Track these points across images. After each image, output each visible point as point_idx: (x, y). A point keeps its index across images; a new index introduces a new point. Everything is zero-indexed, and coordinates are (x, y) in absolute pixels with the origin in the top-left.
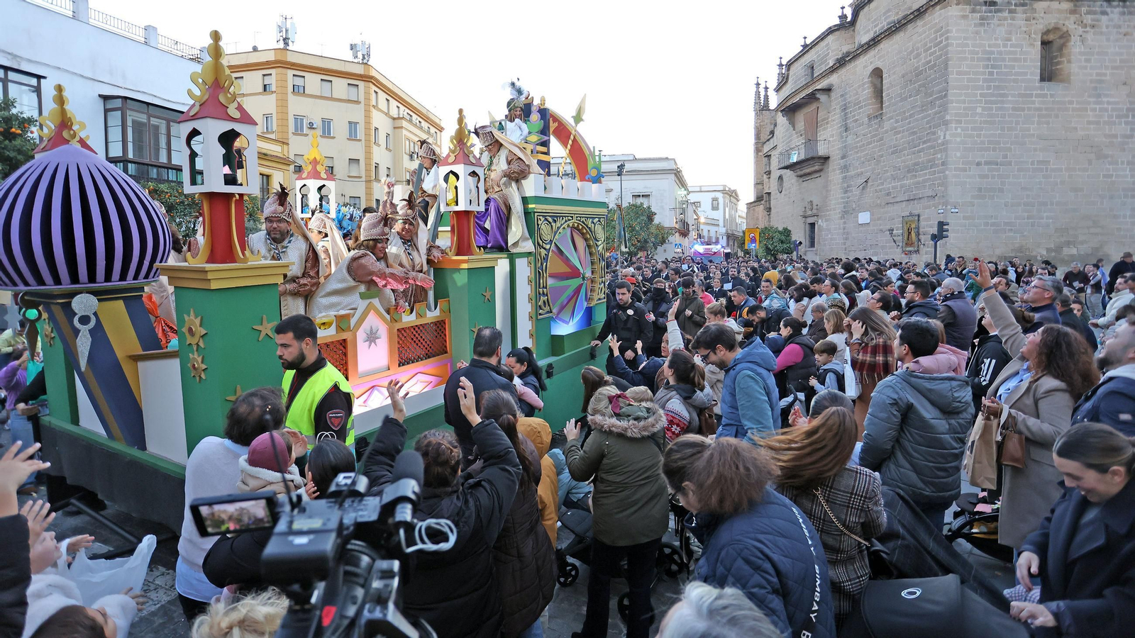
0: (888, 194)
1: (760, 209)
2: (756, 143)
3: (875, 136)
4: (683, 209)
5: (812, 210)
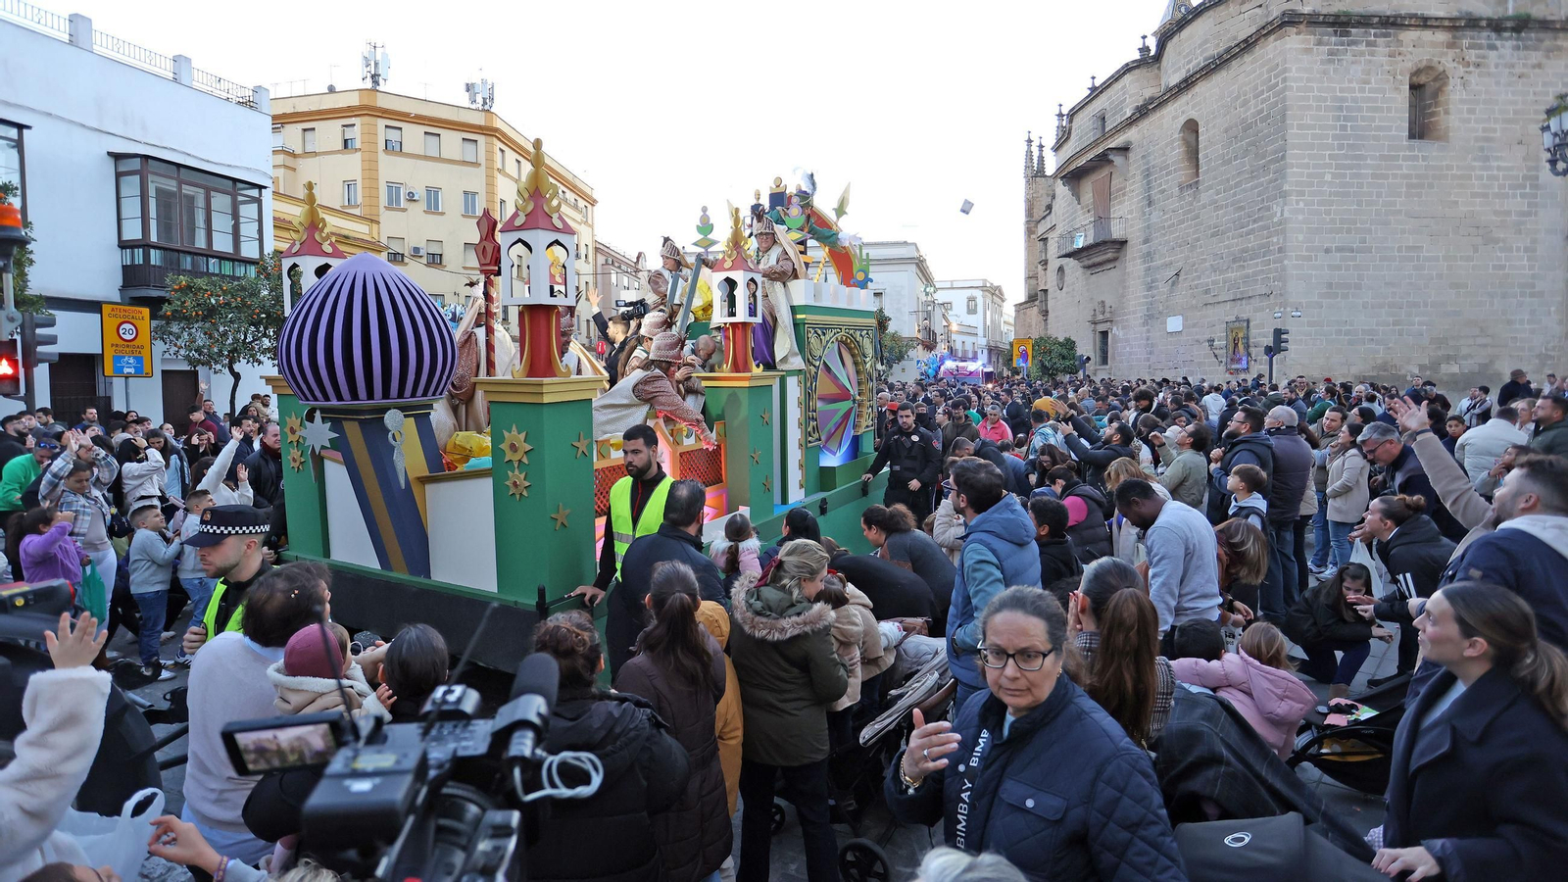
0: (1207, 292)
1: (1034, 312)
2: (1027, 222)
3: (1190, 211)
4: (928, 313)
5: (1103, 314)
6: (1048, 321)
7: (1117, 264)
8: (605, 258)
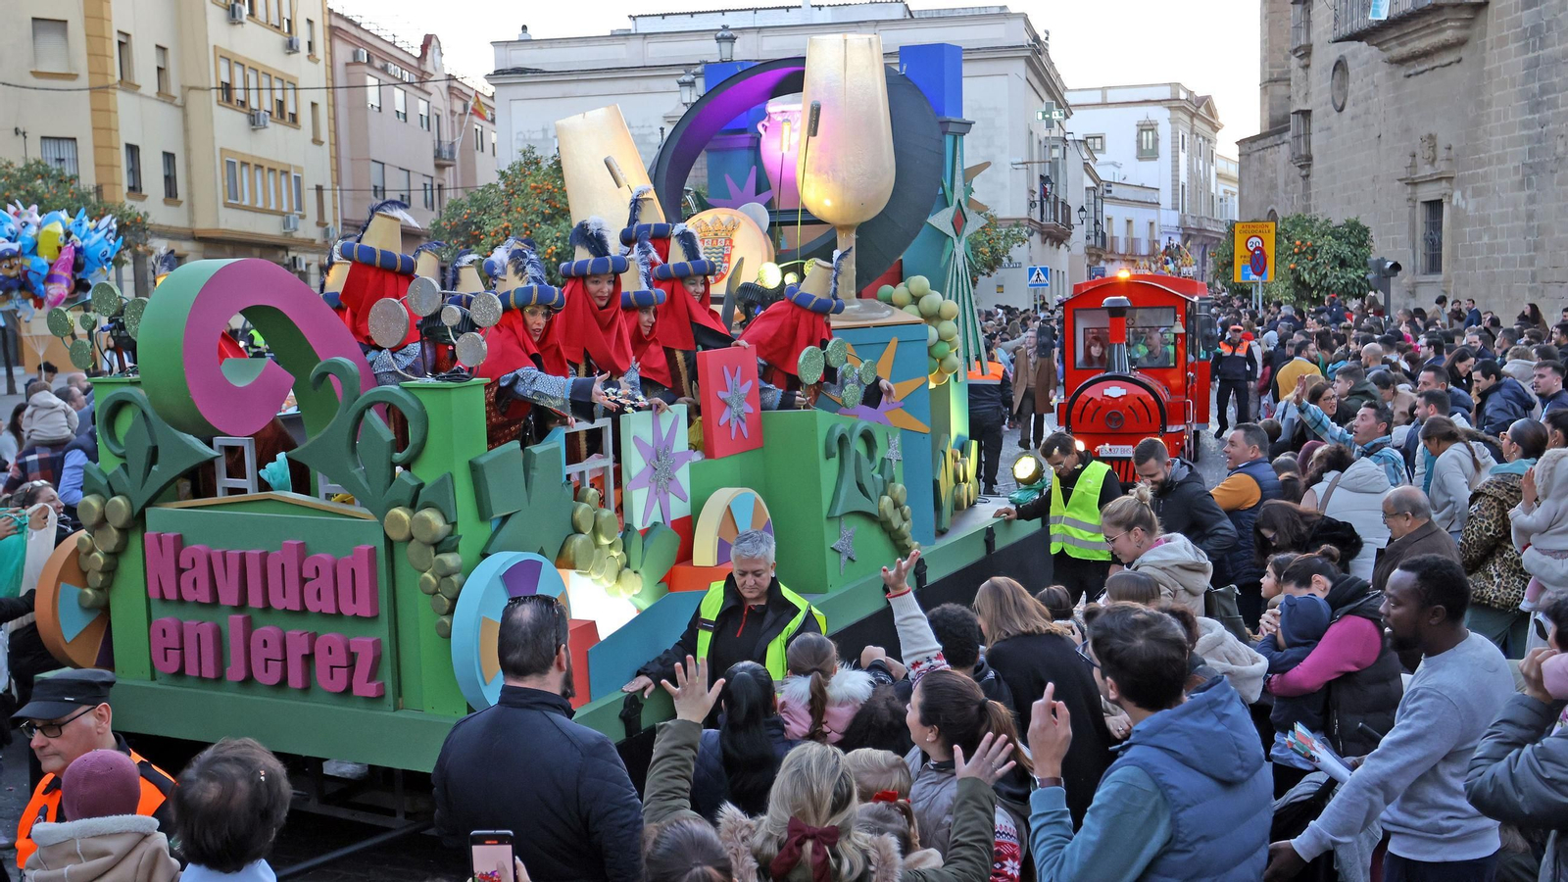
1: (1281, 156)
4: (1052, 164)
5: (1433, 161)
6: (1313, 179)
7: (1464, 53)
8: (351, 49)
